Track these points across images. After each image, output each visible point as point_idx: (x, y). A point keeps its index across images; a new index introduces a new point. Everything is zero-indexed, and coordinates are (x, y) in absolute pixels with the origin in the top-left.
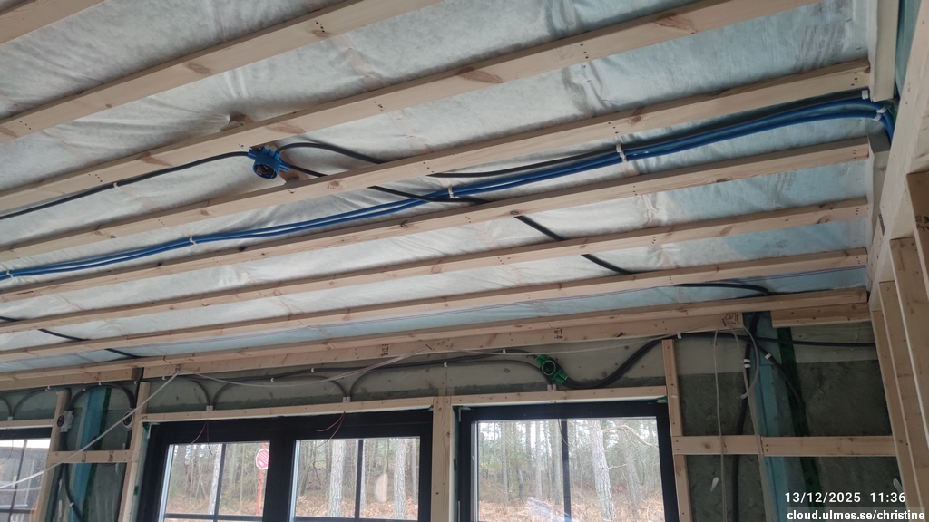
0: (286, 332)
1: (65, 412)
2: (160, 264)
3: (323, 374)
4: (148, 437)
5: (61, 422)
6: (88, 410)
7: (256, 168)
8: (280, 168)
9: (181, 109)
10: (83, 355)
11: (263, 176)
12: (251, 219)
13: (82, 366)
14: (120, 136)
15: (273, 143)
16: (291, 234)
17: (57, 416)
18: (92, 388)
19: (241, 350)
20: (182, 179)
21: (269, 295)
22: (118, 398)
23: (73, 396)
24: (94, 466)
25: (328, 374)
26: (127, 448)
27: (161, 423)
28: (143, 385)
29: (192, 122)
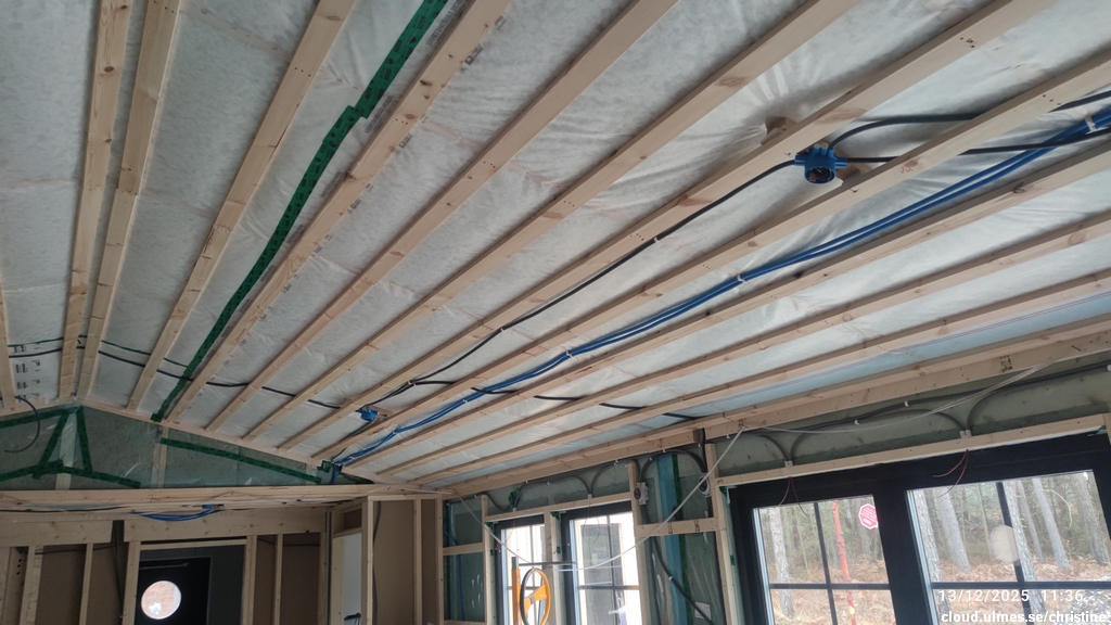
0: (863, 363)
1: (639, 484)
2: (708, 313)
3: (922, 406)
4: (729, 501)
5: (637, 494)
6: (660, 479)
7: (807, 175)
8: (838, 166)
9: (714, 135)
10: (643, 424)
11: (818, 182)
12: (806, 238)
13: (644, 435)
14: (655, 187)
15: (824, 140)
16: (857, 243)
17: (632, 489)
18: (657, 456)
19: (809, 393)
20: (723, 214)
21: (838, 322)
22: (686, 465)
23: (643, 465)
24: (682, 537)
25: (929, 405)
26: (711, 515)
27: (738, 486)
28: (708, 447)
29: (726, 146)
